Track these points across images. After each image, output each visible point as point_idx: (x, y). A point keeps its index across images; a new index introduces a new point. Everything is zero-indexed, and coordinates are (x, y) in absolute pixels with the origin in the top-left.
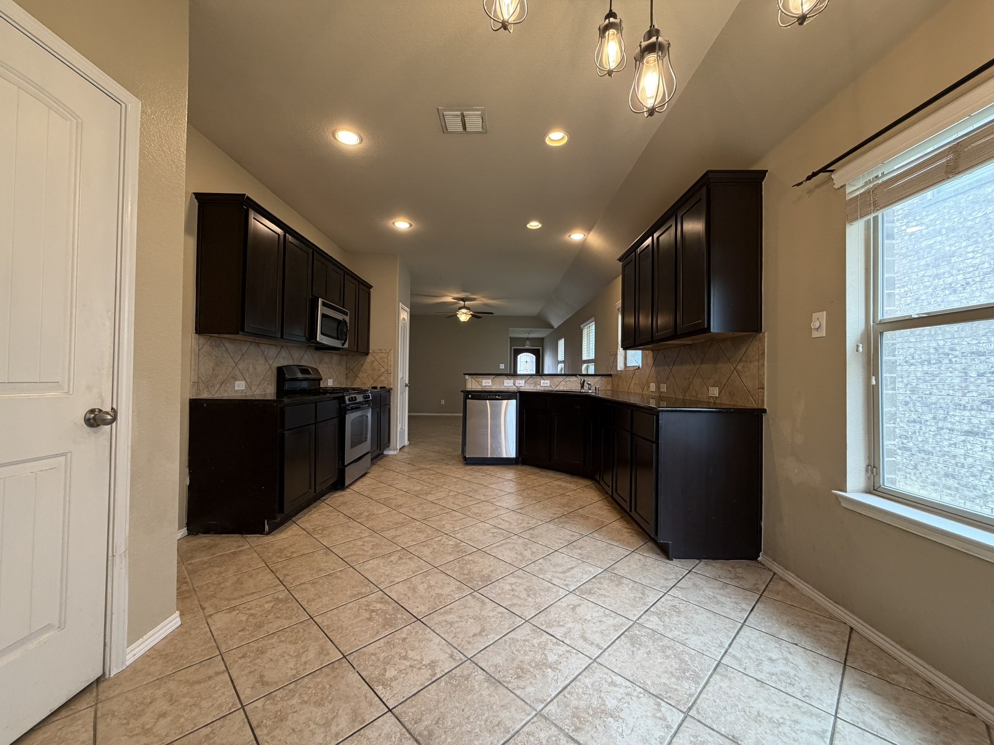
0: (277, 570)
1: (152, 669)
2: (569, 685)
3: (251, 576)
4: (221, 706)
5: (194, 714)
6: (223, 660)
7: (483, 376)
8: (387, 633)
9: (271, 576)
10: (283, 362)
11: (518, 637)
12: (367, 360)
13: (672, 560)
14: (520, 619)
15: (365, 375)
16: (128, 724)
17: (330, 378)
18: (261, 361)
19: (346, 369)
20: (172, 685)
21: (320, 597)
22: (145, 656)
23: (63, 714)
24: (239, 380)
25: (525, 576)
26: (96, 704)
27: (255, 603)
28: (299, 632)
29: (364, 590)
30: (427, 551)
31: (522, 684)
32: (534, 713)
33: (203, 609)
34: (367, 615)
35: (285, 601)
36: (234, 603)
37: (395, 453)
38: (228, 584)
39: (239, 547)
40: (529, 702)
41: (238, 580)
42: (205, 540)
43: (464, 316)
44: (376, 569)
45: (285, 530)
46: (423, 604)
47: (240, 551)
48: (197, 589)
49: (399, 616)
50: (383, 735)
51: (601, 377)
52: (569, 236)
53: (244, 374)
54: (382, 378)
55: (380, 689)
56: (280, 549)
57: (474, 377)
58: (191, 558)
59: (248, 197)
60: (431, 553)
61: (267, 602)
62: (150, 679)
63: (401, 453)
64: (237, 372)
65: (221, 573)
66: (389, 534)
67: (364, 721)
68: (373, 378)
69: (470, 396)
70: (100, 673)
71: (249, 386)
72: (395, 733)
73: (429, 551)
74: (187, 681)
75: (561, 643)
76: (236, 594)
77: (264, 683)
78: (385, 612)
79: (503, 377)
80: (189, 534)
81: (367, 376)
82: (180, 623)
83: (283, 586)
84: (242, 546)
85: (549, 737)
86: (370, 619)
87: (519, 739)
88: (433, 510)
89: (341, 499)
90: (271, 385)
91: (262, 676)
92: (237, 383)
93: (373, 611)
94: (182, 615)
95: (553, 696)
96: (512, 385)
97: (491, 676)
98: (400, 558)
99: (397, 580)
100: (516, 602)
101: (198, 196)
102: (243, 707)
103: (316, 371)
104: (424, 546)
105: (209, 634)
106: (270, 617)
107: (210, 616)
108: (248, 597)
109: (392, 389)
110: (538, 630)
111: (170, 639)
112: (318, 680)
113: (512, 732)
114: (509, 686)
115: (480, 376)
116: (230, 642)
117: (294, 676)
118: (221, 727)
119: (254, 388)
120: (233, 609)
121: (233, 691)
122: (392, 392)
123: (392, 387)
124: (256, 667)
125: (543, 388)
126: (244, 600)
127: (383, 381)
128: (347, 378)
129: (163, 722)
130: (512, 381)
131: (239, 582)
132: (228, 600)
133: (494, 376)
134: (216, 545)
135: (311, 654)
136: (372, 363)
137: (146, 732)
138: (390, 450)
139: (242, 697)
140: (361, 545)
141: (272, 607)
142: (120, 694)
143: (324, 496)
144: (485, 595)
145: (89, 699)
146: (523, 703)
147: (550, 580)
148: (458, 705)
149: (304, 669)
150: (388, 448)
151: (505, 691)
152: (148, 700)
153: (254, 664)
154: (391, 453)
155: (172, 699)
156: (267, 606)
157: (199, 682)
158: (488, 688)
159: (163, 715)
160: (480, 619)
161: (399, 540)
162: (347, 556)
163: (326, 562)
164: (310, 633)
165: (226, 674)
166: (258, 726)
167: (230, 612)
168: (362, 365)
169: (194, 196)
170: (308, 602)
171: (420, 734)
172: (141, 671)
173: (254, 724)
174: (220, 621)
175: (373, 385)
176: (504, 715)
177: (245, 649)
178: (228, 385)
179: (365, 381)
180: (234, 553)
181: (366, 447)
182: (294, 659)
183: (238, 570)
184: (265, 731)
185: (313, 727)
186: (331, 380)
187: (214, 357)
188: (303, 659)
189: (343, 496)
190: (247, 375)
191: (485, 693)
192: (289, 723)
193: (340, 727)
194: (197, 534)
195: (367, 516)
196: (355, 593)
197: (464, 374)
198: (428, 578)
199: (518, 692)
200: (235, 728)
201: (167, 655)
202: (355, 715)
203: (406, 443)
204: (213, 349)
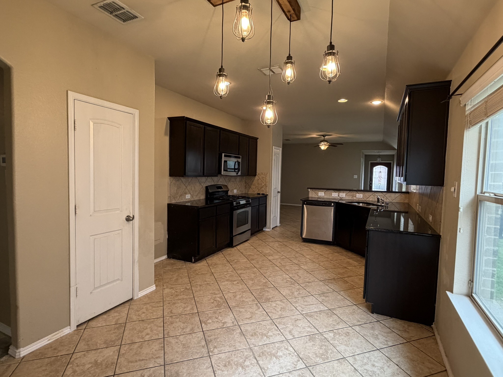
0: (191, 278)
1: (145, 300)
2: (268, 344)
3: (181, 278)
4: (158, 315)
5: (151, 315)
6: (163, 303)
7: (319, 190)
8: (216, 309)
9: (188, 279)
10: (208, 184)
11: (263, 324)
12: (255, 178)
13: (373, 314)
14: (269, 318)
15: (254, 187)
16: (135, 312)
17: (235, 189)
18: (198, 184)
19: (245, 183)
20: (148, 306)
21: (200, 291)
22: (144, 296)
23: (123, 305)
24: (188, 194)
25: (286, 302)
26: (130, 305)
27: (179, 288)
28: (188, 301)
29: (217, 292)
30: (251, 282)
31: (251, 338)
32: (249, 347)
33: (163, 286)
34: (212, 301)
35: (188, 289)
36: (173, 286)
37: (269, 230)
38: (174, 279)
39: (182, 266)
40: (249, 343)
41: (177, 278)
42: (172, 261)
43: (323, 147)
44: (225, 285)
45: (200, 262)
46: (235, 303)
47: (182, 268)
48: (164, 279)
49: (223, 304)
50: (197, 337)
51: (400, 194)
52: (371, 103)
53: (190, 191)
54: (263, 189)
55: (203, 325)
56: (195, 270)
57: (314, 190)
58: (166, 267)
59: (186, 117)
60: (252, 283)
61: (183, 289)
62: (143, 303)
63: (273, 230)
64: (187, 191)
65: (173, 275)
66: (239, 272)
67: (194, 331)
68: (258, 189)
69: (305, 203)
70: (132, 297)
71: (192, 196)
72: (201, 337)
73: (252, 282)
74: (152, 306)
75: (279, 330)
76: (175, 283)
77: (171, 312)
78: (219, 302)
79: (331, 191)
80: (168, 258)
81: (255, 187)
82: (155, 289)
83: (190, 284)
84: (183, 266)
85: (248, 355)
86: (213, 303)
87: (237, 352)
88: (267, 264)
89: (229, 252)
90: (203, 195)
91: (171, 311)
92: (187, 195)
93: (215, 300)
94: (156, 286)
95: (260, 345)
96: (337, 196)
97: (242, 332)
98: (238, 283)
99: (231, 291)
100: (273, 311)
101: (169, 118)
102: (163, 317)
103: (226, 186)
104: (251, 280)
105: (162, 294)
106: (181, 294)
107: (165, 289)
108: (178, 285)
109: (268, 195)
110: (273, 323)
111: (152, 293)
112: (187, 316)
113: (237, 349)
114: (246, 337)
115: (317, 190)
116: (167, 298)
117: (180, 313)
118: (157, 320)
119: (194, 197)
120: (172, 288)
121: (163, 312)
122: (268, 197)
123: (268, 194)
124: (171, 308)
125: (357, 199)
126: (176, 286)
127: (263, 191)
128: (245, 188)
129: (143, 314)
130: (337, 194)
131: (177, 279)
132: (171, 284)
133: (326, 190)
134: (175, 264)
135: (188, 309)
136: (258, 181)
137: (139, 315)
138: (267, 228)
139: (164, 315)
140: (226, 275)
141: (183, 291)
142: (136, 304)
143: (222, 249)
144: (262, 305)
145: (129, 303)
146: (247, 343)
147: (297, 307)
148: (225, 337)
149: (184, 312)
150: (265, 227)
151: (244, 338)
152: (141, 308)
153: (171, 307)
154: (267, 230)
155: (147, 309)
156: (182, 290)
157: (155, 307)
158: (238, 335)
159: (144, 313)
160: (253, 313)
161: (242, 275)
162: (218, 278)
163: (209, 279)
164: (191, 302)
165: (163, 307)
166: (165, 323)
167: (170, 289)
168: (253, 181)
169: (168, 119)
170: (196, 291)
171: (208, 340)
172: (142, 300)
173: (164, 322)
174: (167, 291)
175: (258, 193)
176: (238, 344)
177: (170, 302)
178: (183, 196)
179: (254, 191)
180: (179, 268)
181: (247, 227)
182: (183, 309)
183: (179, 275)
184: (167, 325)
185: (179, 328)
186: (236, 190)
187: (177, 185)
188: (185, 309)
189: (231, 250)
190: (191, 192)
191: (236, 336)
192: (173, 325)
193: (186, 331)
194: (170, 258)
195: (236, 262)
196: (213, 292)
197: (307, 188)
198: (243, 293)
199: (248, 340)
200: (160, 322)
201: (149, 297)
202: (192, 329)
203: (278, 224)
204: (176, 182)
